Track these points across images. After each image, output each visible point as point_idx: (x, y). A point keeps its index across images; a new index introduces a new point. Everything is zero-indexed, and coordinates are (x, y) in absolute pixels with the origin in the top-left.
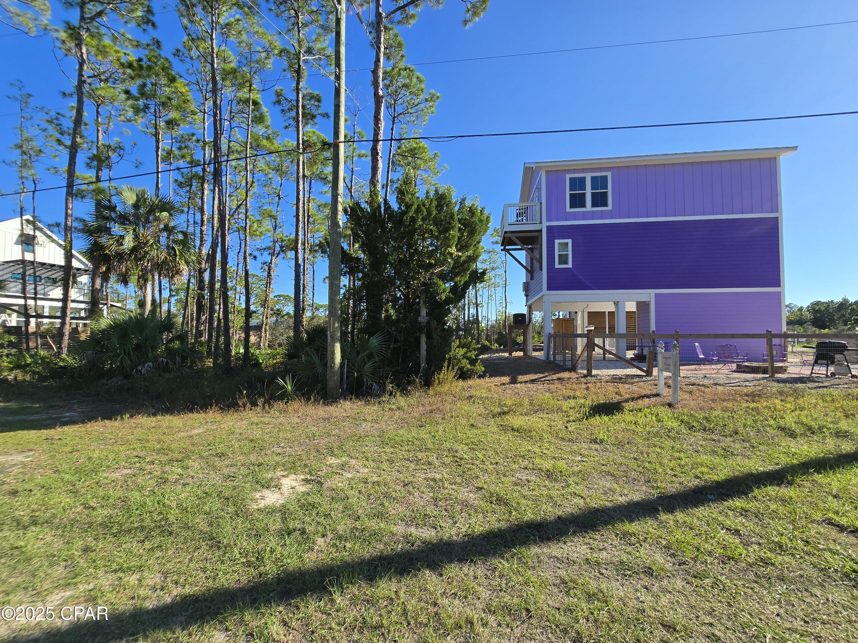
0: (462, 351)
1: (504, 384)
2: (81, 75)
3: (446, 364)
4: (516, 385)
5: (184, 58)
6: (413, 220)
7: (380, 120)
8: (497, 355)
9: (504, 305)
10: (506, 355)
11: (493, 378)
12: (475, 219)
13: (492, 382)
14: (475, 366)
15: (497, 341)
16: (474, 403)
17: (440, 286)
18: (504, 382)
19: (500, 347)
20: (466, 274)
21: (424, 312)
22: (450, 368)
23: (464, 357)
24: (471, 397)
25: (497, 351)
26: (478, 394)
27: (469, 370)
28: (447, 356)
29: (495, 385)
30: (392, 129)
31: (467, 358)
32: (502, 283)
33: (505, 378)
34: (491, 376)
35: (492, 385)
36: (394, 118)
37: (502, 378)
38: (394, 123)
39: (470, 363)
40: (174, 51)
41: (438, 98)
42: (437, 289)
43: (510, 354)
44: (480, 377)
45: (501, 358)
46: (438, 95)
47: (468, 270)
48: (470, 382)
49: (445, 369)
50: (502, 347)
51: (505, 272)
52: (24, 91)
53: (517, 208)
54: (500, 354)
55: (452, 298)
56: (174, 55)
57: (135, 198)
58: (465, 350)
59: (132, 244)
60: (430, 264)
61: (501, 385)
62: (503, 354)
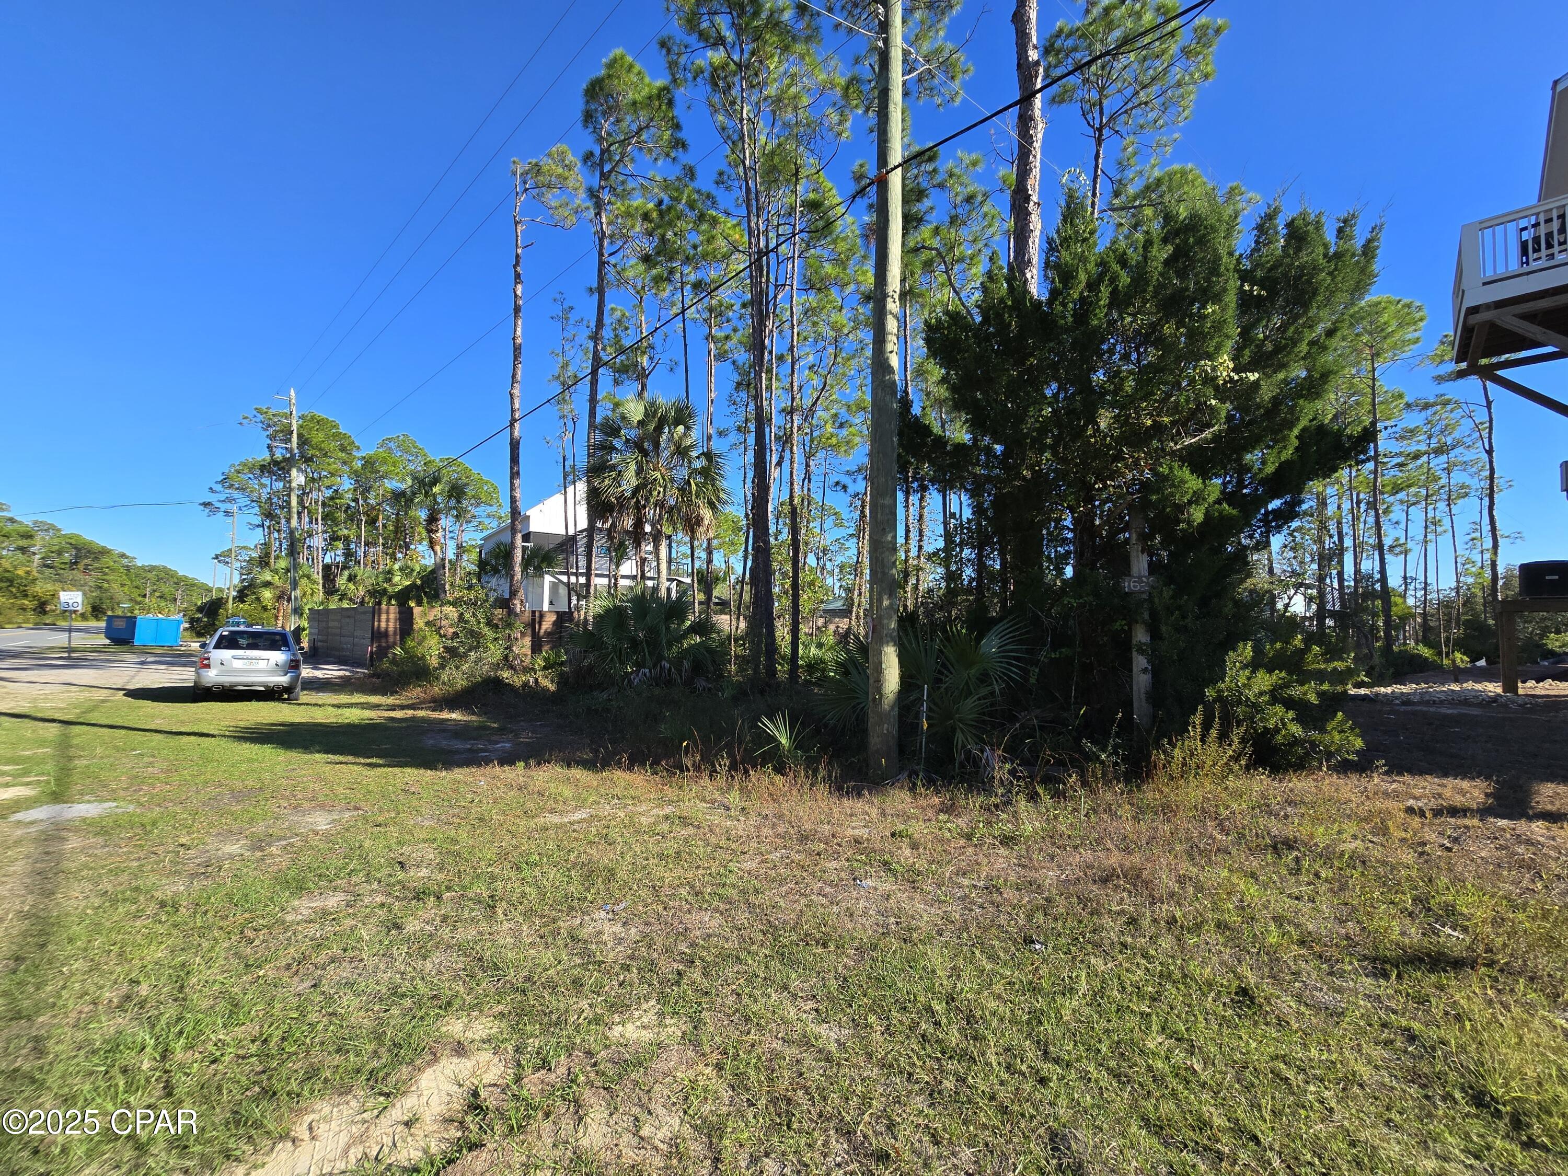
0: (1264, 681)
1: (1454, 811)
2: (601, 254)
3: (1197, 719)
4: (1522, 826)
5: (730, 183)
6: (1085, 308)
7: (1032, 118)
8: (1455, 687)
9: (1488, 543)
10: (1494, 688)
11: (1407, 778)
12: (1312, 255)
13: (1396, 795)
14: (1323, 730)
15: (1461, 645)
16: (1296, 871)
17: (1183, 482)
18: (1458, 801)
19: (1473, 661)
20: (1285, 438)
21: (1140, 564)
22: (1214, 733)
23: (1276, 695)
24: (1290, 844)
25: (1458, 675)
26: (1321, 836)
27: (1295, 742)
28: (1210, 693)
29: (1410, 810)
30: (1097, 157)
31: (1289, 704)
32: (1478, 483)
33: (1465, 784)
34: (1397, 768)
35: (1390, 804)
36: (1100, 130)
37: (1451, 782)
38: (1099, 142)
39: (1298, 720)
40: (715, 176)
41: (1218, 31)
42: (1172, 494)
43: (1511, 687)
44: (1344, 768)
45: (1464, 700)
46: (1220, 22)
47: (1291, 425)
48: (1299, 784)
49: (1195, 732)
50: (1482, 663)
51: (1490, 452)
52: (566, 306)
53: (1523, 223)
54: (1469, 685)
55: (1231, 518)
56: (717, 183)
57: (642, 410)
58: (1280, 675)
59: (634, 482)
60: (1158, 428)
61: (1437, 813)
62: (1478, 687)
